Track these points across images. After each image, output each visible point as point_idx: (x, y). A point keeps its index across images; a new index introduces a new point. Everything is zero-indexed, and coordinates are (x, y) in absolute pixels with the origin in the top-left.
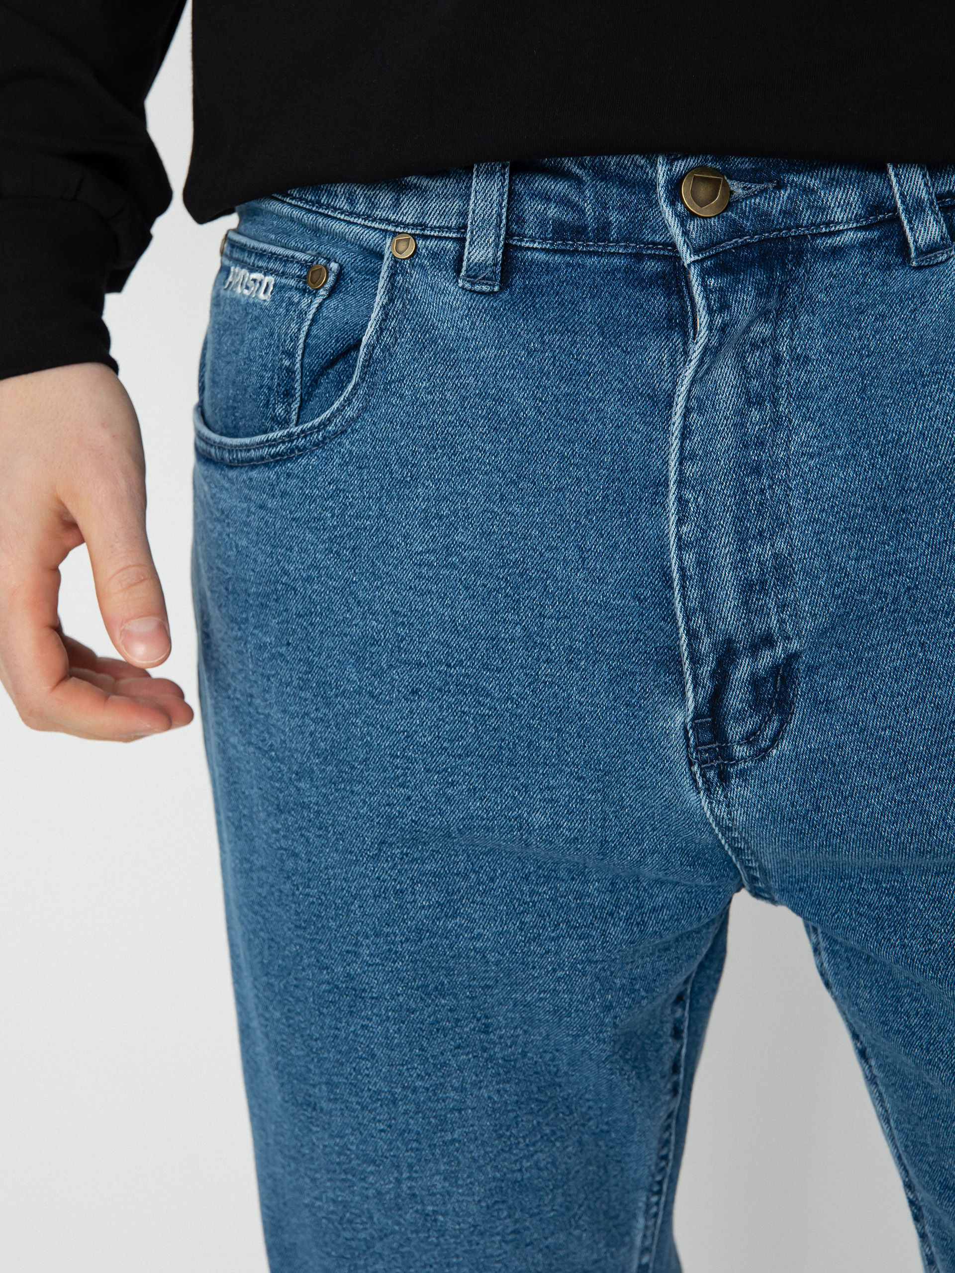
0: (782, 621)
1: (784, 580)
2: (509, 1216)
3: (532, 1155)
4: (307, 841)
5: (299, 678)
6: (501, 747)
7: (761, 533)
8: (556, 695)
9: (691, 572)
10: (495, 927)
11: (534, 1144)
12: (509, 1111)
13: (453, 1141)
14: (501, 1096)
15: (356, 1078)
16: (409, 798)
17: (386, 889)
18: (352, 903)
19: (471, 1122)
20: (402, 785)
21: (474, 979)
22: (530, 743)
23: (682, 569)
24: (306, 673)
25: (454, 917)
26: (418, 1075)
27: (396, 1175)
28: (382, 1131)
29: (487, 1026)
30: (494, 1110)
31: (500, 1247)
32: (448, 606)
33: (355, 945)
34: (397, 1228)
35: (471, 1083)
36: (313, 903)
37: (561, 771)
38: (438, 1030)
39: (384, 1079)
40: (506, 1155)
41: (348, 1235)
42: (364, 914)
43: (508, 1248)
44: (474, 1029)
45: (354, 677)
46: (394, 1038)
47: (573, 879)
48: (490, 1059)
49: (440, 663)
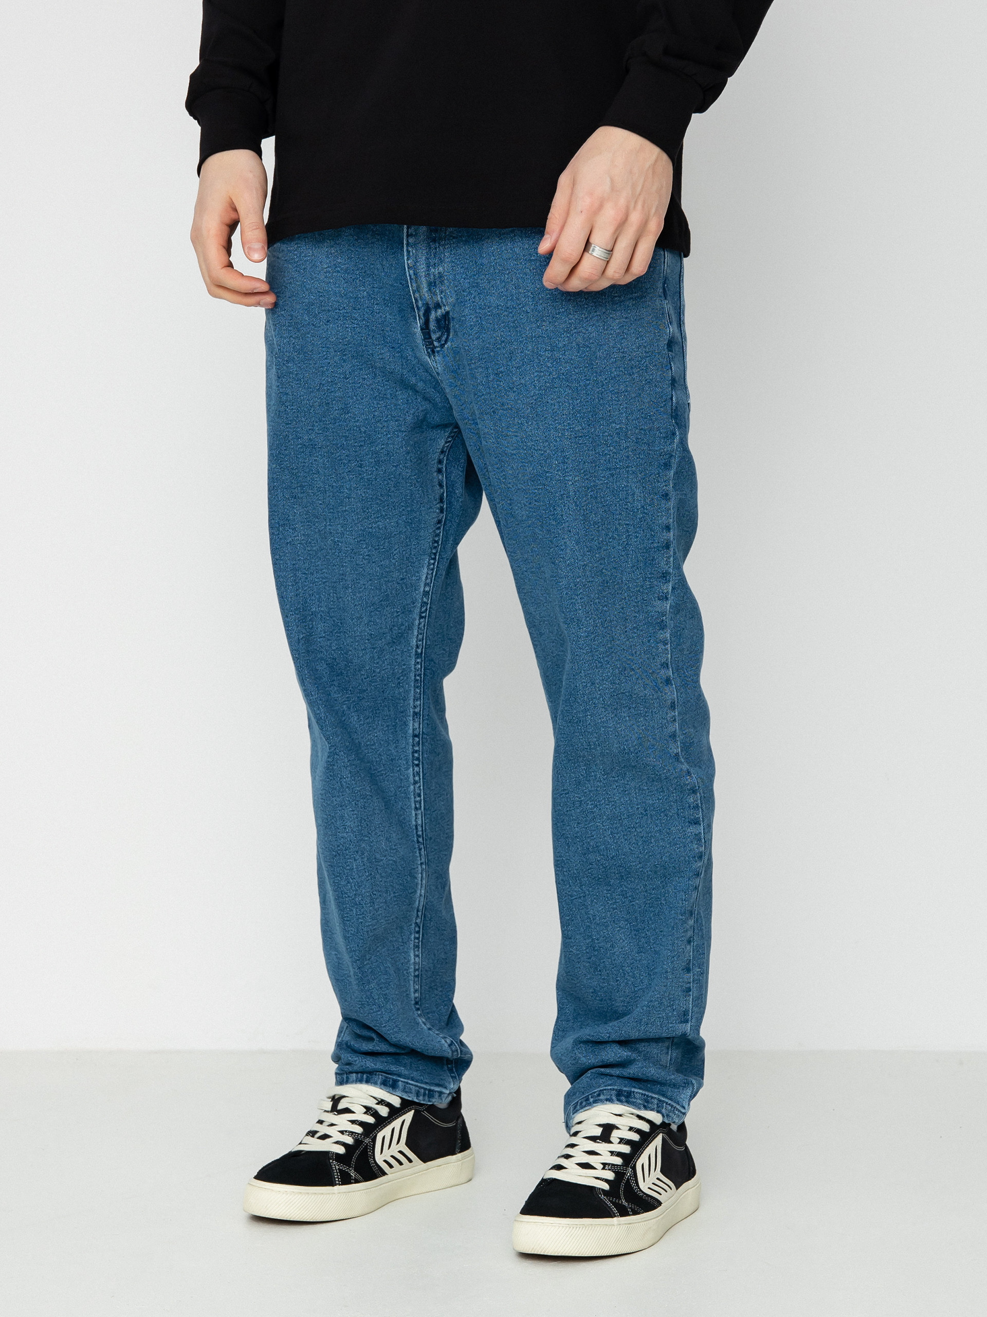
0: (441, 298)
1: (442, 282)
2: (366, 548)
3: (377, 522)
4: (292, 387)
5: (289, 322)
6: (361, 340)
7: (434, 264)
8: (381, 317)
9: (413, 277)
10: (364, 417)
11: (378, 518)
12: (368, 501)
13: (346, 511)
15: (311, 482)
16: (329, 363)
17: (323, 402)
18: (311, 409)
20: (325, 359)
21: (356, 442)
22: (373, 336)
23: (410, 275)
24: (291, 320)
25: (348, 413)
26: (334, 481)
28: (321, 504)
29: (361, 465)
30: (362, 500)
32: (337, 287)
33: (313, 426)
34: (325, 547)
35: (354, 488)
36: (295, 412)
37: (386, 346)
38: (342, 463)
39: (322, 482)
40: (366, 520)
41: (309, 549)
42: (315, 413)
43: (365, 562)
44: (356, 465)
45: (307, 319)
46: (326, 464)
47: (392, 398)
48: (362, 478)
49: (336, 309)
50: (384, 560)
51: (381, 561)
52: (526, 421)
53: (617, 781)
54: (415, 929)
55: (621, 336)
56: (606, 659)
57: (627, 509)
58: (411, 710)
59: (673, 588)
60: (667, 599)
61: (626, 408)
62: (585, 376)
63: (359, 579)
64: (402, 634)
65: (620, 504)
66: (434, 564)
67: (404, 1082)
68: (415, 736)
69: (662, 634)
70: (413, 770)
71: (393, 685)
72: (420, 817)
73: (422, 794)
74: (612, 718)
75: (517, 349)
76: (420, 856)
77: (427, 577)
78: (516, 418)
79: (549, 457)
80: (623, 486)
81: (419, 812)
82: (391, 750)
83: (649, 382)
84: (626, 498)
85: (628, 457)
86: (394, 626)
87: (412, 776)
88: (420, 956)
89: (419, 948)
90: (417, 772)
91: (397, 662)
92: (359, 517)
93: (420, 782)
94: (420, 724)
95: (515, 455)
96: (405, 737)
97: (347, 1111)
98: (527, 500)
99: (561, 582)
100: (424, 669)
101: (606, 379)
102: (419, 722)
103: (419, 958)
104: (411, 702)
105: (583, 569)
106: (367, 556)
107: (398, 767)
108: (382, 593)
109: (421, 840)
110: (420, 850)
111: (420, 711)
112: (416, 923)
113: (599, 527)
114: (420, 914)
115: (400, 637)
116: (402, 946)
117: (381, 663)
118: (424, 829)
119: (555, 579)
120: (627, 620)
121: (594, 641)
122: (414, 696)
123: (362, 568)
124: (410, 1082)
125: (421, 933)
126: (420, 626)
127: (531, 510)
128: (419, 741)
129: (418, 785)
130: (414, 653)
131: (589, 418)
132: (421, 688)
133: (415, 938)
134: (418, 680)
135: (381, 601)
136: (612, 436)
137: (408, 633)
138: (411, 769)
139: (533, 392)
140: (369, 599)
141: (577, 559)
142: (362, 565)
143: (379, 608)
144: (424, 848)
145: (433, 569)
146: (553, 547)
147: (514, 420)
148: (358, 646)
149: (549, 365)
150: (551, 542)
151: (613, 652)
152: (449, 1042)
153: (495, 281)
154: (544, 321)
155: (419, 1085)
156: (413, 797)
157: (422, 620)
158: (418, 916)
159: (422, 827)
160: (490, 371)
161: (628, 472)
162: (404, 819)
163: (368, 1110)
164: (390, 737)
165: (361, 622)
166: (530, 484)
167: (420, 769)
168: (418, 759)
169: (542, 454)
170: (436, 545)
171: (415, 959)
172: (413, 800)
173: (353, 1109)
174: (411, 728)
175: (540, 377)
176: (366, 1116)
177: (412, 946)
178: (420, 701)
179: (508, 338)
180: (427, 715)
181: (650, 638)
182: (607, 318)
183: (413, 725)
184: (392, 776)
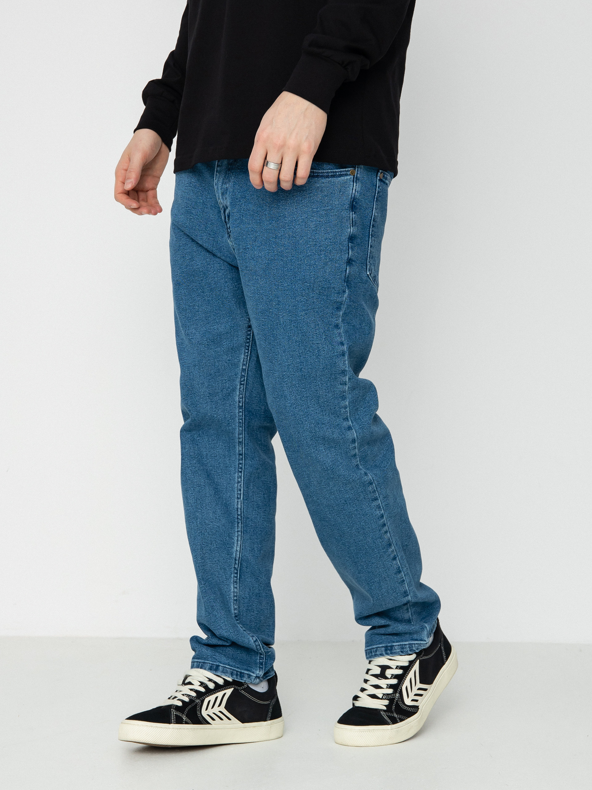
3: (213, 326)
14: (207, 309)
19: (200, 315)
23: (216, 189)
27: (185, 329)
29: (204, 291)
31: (204, 348)
50: (217, 348)
51: (215, 348)
52: (260, 278)
53: (325, 488)
54: (234, 571)
55: (315, 232)
56: (304, 419)
57: (316, 334)
58: (237, 440)
59: (349, 379)
60: (346, 384)
61: (314, 274)
62: (292, 254)
63: (202, 360)
64: (229, 394)
65: (312, 331)
66: (248, 353)
67: (223, 667)
68: (240, 454)
69: (343, 403)
70: (238, 475)
71: (225, 425)
72: (240, 503)
73: (242, 490)
74: (314, 452)
75: (259, 235)
76: (238, 526)
77: (243, 360)
78: (254, 276)
79: (271, 300)
80: (313, 320)
81: (239, 500)
82: (226, 461)
83: (331, 260)
84: (315, 327)
85: (313, 302)
86: (223, 388)
87: (237, 478)
88: (238, 588)
89: (237, 583)
90: (240, 476)
91: (227, 411)
92: (204, 322)
93: (241, 482)
94: (242, 448)
95: (252, 297)
96: (235, 454)
97: (190, 683)
98: (258, 324)
99: (276, 374)
100: (244, 416)
101: (303, 257)
102: (242, 447)
103: (237, 589)
104: (237, 435)
105: (287, 367)
106: (207, 345)
107: (229, 472)
108: (215, 368)
109: (239, 517)
110: (238, 523)
111: (242, 441)
112: (235, 567)
113: (299, 344)
114: (237, 562)
115: (229, 395)
116: (226, 580)
117: (217, 411)
118: (242, 511)
119: (271, 372)
120: (320, 397)
121: (296, 409)
122: (238, 432)
123: (204, 353)
124: (227, 666)
125: (239, 574)
126: (241, 389)
127: (259, 330)
128: (242, 458)
129: (240, 484)
130: (237, 406)
131: (291, 279)
132: (242, 427)
133: (234, 577)
134: (241, 422)
135: (215, 372)
136: (305, 290)
137: (233, 394)
138: (237, 474)
139: (265, 261)
140: (208, 372)
141: (284, 361)
142: (204, 351)
143: (214, 377)
144: (241, 522)
145: (247, 356)
146: (272, 353)
147: (253, 276)
148: (202, 401)
149: (274, 246)
150: (271, 350)
151: (309, 414)
152: (254, 639)
153: (254, 195)
154: (273, 220)
155: (233, 668)
156: (236, 490)
157: (241, 386)
158: (235, 563)
159: (241, 510)
160: (241, 247)
161: (314, 311)
162: (230, 503)
163: (202, 684)
164: (226, 453)
165: (203, 386)
166: (260, 315)
167: (242, 474)
168: (241, 468)
169: (268, 298)
170: (248, 341)
171: (234, 589)
172: (236, 492)
173: (193, 683)
174: (237, 450)
175: (269, 253)
176: (200, 687)
177: (232, 581)
178: (242, 435)
179: (255, 229)
180: (247, 444)
181: (335, 406)
182: (308, 221)
183: (238, 448)
184: (225, 477)
